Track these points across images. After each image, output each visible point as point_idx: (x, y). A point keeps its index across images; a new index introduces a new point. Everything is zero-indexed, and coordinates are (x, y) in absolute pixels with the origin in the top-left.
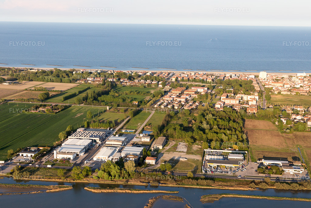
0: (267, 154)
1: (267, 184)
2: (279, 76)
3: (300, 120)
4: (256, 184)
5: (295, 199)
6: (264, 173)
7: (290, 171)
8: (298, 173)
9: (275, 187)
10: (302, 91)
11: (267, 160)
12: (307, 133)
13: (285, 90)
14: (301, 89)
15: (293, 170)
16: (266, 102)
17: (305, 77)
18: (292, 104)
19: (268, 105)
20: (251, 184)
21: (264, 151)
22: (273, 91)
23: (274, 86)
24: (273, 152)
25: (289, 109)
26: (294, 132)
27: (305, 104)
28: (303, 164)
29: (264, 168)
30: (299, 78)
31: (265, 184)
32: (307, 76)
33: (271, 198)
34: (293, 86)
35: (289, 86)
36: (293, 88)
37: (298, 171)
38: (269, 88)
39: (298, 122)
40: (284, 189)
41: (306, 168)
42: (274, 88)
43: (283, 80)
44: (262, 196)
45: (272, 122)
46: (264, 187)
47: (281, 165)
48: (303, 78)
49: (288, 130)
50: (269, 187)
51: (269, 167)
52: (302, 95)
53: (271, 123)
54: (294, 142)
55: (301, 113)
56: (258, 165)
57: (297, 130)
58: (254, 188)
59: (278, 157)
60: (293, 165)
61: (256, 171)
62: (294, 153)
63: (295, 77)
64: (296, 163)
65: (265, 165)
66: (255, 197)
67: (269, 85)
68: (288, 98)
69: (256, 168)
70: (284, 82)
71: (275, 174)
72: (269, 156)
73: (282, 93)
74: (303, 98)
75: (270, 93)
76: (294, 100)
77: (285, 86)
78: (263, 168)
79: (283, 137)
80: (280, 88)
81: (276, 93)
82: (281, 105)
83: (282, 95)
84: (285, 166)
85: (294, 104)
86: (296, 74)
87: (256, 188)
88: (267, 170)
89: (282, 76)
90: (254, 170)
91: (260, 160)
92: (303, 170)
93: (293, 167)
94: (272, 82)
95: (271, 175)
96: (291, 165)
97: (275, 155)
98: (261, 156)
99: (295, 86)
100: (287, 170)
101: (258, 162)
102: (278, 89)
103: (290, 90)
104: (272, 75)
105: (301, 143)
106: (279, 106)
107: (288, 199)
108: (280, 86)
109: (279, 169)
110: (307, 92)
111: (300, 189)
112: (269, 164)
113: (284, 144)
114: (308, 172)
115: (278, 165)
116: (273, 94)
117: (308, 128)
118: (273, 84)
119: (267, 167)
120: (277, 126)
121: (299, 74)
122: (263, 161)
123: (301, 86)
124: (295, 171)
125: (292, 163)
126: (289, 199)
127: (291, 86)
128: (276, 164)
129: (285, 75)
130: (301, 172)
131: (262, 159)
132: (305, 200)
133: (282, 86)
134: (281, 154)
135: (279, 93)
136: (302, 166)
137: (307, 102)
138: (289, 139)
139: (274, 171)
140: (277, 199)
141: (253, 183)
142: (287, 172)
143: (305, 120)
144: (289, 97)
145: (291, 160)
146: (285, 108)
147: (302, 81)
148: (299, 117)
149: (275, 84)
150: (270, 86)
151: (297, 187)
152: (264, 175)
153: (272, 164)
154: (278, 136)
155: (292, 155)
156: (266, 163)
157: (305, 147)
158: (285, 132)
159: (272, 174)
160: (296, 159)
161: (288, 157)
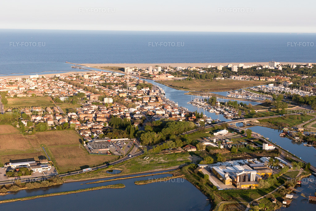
0: (13, 157)
1: (18, 186)
2: (12, 79)
3: (40, 120)
4: (7, 188)
5: (48, 195)
6: (13, 176)
7: (38, 170)
8: (46, 171)
9: (26, 188)
10: (37, 93)
11: (14, 163)
12: (48, 132)
13: (21, 92)
14: (37, 90)
15: (41, 168)
16: (3, 106)
17: (38, 79)
18: (29, 106)
19: (6, 109)
20: (2, 190)
21: (9, 154)
22: (8, 94)
23: (8, 90)
24: (19, 154)
25: (27, 111)
26: (37, 133)
27: (42, 105)
28: (50, 162)
29: (13, 171)
30: (33, 80)
31: (16, 186)
32: (40, 78)
33: (24, 199)
34: (27, 88)
35: (24, 88)
36: (28, 90)
37: (46, 169)
38: (4, 92)
39: (39, 122)
40: (36, 188)
41: (53, 165)
42: (9, 92)
43: (17, 83)
44: (15, 199)
45: (13, 125)
46: (15, 190)
47: (29, 165)
48: (36, 79)
49: (30, 131)
50: (20, 189)
51: (17, 170)
52: (38, 96)
53: (12, 127)
54: (38, 142)
55: (40, 114)
56: (6, 169)
57: (39, 130)
58: (5, 193)
59: (25, 158)
60: (41, 164)
61: (5, 175)
62: (39, 153)
63: (29, 80)
64: (43, 162)
65: (13, 168)
66: (8, 201)
67: (3, 89)
68: (25, 101)
69: (5, 173)
70: (18, 85)
71: (25, 175)
72: (15, 159)
73: (18, 96)
74: (39, 99)
75: (6, 97)
76: (31, 102)
77: (20, 89)
78: (11, 171)
79: (26, 138)
80: (15, 91)
81: (12, 96)
82: (19, 108)
83: (18, 97)
84: (32, 166)
85: (32, 106)
86: (29, 76)
87: (7, 192)
88: (16, 173)
89: (15, 79)
90: (3, 175)
91: (6, 164)
92: (51, 167)
93: (41, 165)
94: (7, 86)
95: (21, 177)
96: (38, 165)
97: (22, 157)
98: (8, 160)
99: (30, 88)
100: (35, 169)
101: (5, 166)
102: (14, 93)
103: (25, 93)
104: (5, 79)
105: (45, 142)
106: (17, 109)
107: (40, 196)
108: (15, 89)
109: (28, 170)
110: (42, 93)
111: (50, 186)
112: (17, 166)
113: (28, 145)
114: (55, 169)
115: (26, 166)
116: (9, 97)
117: (49, 127)
118: (7, 88)
119: (16, 170)
120: (18, 129)
121: (32, 77)
122: (10, 164)
123: (36, 88)
124: (43, 169)
125: (40, 162)
126: (42, 196)
127: (26, 89)
128: (23, 165)
129: (19, 78)
130: (49, 169)
131: (9, 163)
132: (56, 195)
133: (17, 89)
134: (27, 155)
135: (15, 96)
136: (49, 163)
137: (44, 103)
138: (32, 139)
139: (23, 172)
140: (30, 198)
141: (4, 188)
142: (36, 171)
143: (45, 120)
144: (26, 99)
145: (38, 160)
146: (23, 111)
147: (36, 83)
148: (39, 118)
149: (10, 87)
150: (5, 90)
151: (47, 184)
152: (14, 178)
153: (20, 166)
154: (21, 138)
155: (38, 155)
156: (14, 166)
157: (49, 145)
158: (28, 134)
159: (22, 175)
160: (42, 158)
161: (34, 157)
